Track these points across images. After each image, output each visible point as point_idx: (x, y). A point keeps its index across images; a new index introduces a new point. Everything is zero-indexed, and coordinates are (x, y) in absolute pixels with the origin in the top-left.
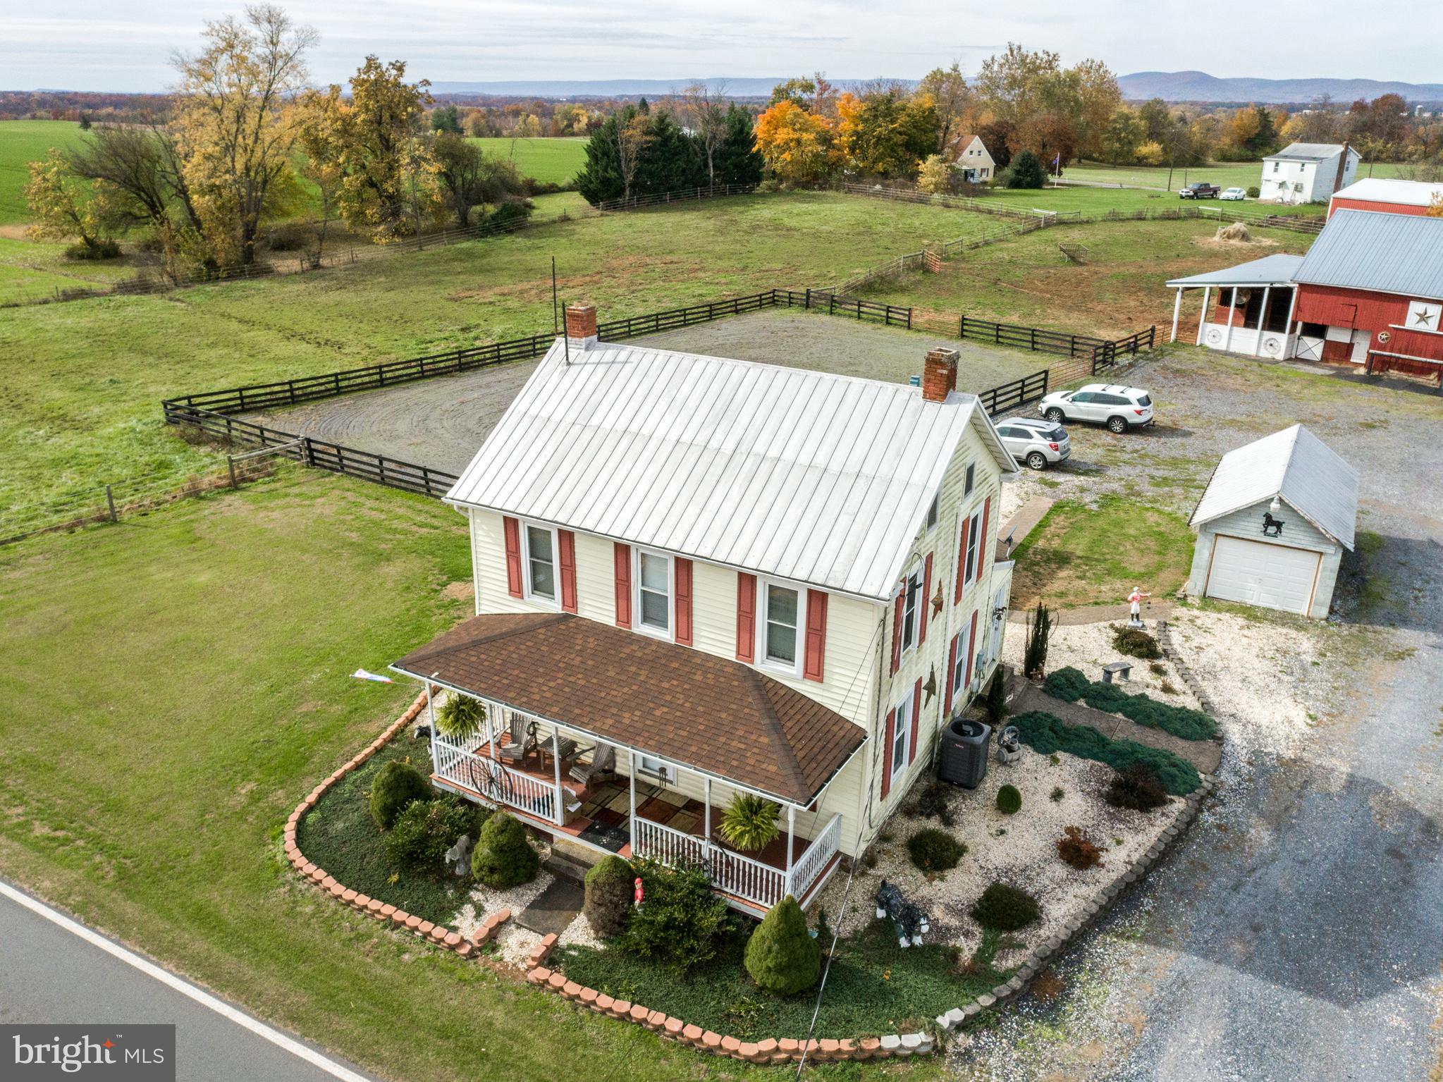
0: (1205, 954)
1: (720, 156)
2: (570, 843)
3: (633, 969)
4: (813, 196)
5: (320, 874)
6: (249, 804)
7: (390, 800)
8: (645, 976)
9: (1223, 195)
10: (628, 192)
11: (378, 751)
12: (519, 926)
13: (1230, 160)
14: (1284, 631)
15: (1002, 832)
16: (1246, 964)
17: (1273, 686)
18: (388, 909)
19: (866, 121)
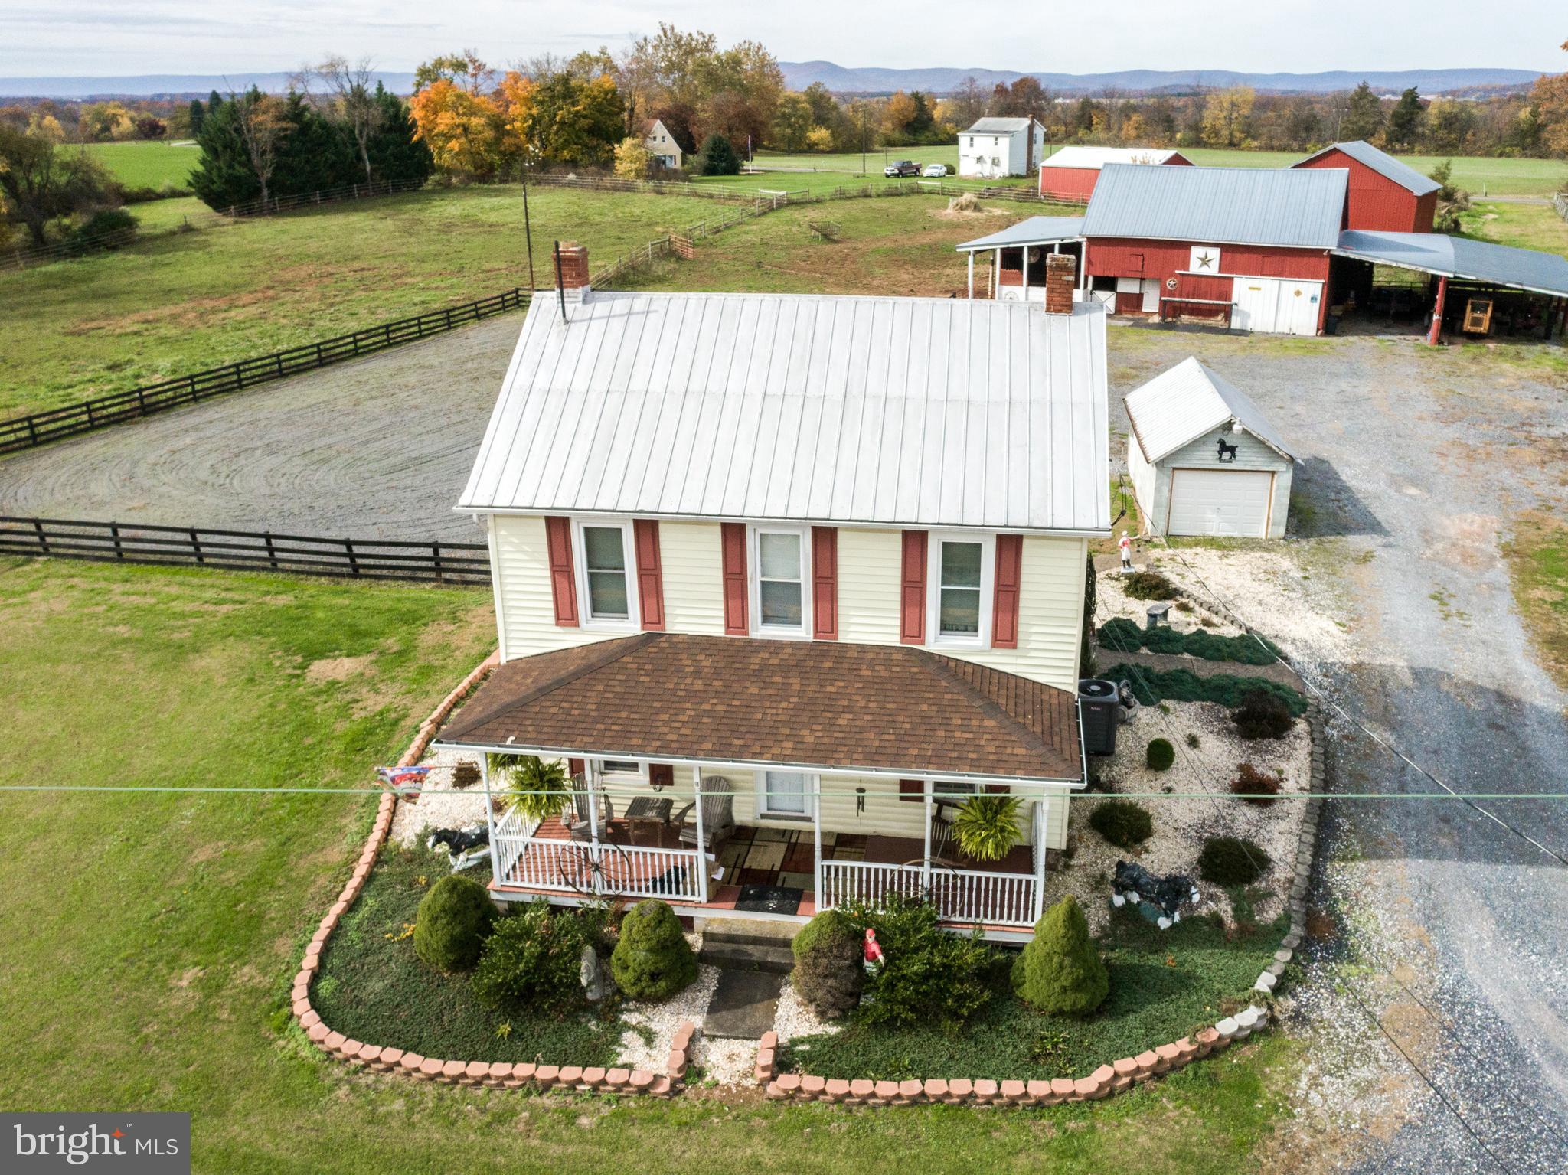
0: (1426, 854)
1: (375, 144)
2: (723, 921)
3: (892, 1042)
4: (496, 190)
5: (391, 1055)
6: (208, 996)
7: (458, 930)
8: (909, 1046)
9: (926, 172)
10: (266, 192)
11: (369, 878)
12: (712, 1038)
13: (894, 145)
14: (1258, 554)
15: (1169, 790)
16: (1463, 855)
17: (1288, 604)
18: (523, 1069)
19: (542, 103)
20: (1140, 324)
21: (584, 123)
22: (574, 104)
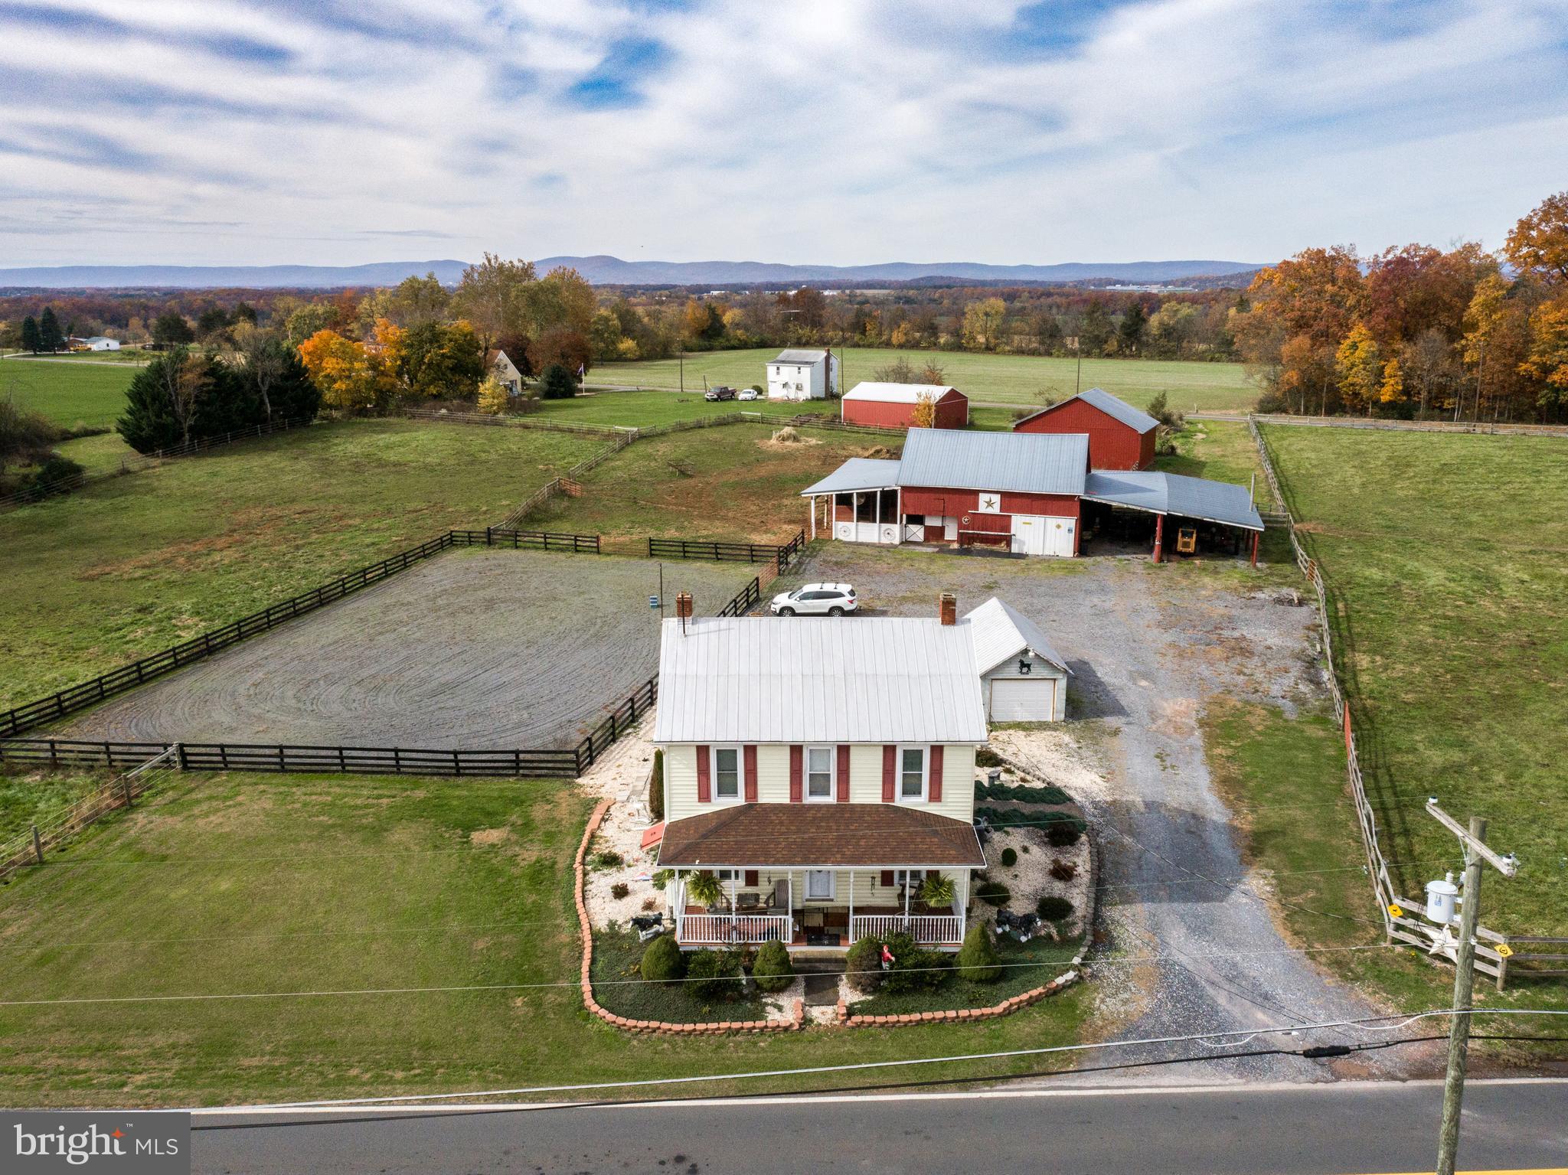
0: (1153, 901)
2: (801, 952)
9: (742, 396)
10: (187, 436)
12: (811, 1006)
14: (1049, 733)
15: (1016, 876)
17: (1071, 765)
20: (944, 550)
21: (449, 363)
22: (441, 347)
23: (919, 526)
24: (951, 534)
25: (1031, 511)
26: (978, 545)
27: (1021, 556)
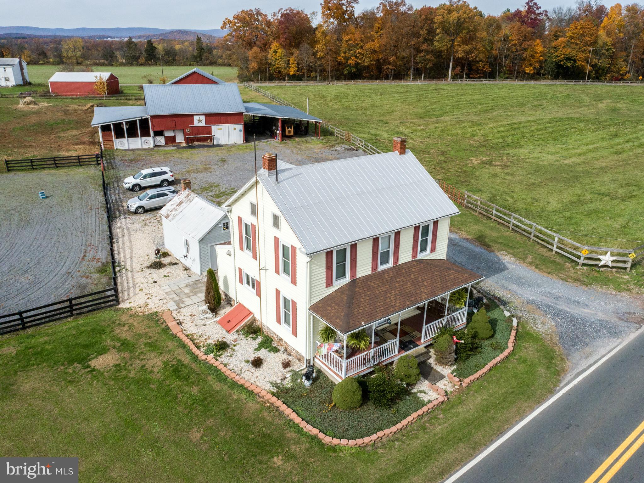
20: (178, 147)
23: (161, 137)
24: (180, 138)
25: (221, 123)
26: (196, 143)
27: (219, 146)
